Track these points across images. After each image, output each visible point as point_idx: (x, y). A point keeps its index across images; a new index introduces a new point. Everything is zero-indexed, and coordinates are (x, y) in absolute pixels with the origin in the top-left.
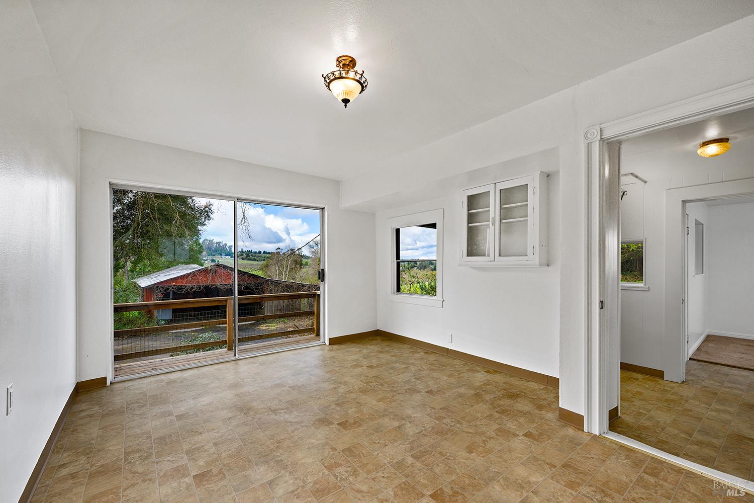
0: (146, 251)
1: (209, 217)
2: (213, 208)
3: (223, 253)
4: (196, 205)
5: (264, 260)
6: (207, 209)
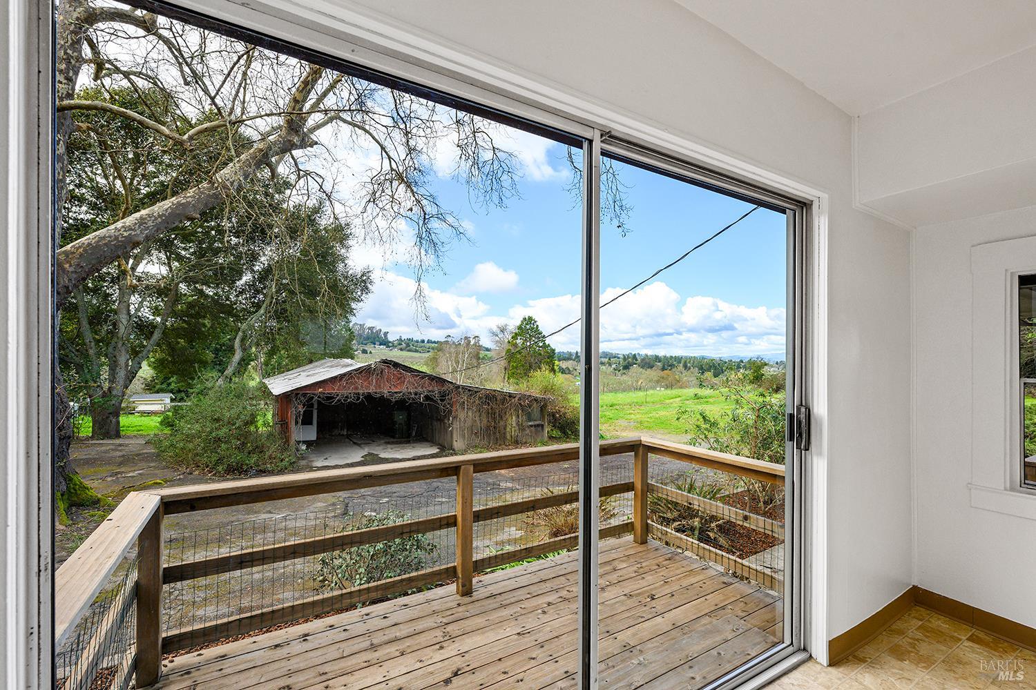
0: (282, 338)
1: (367, 289)
2: (373, 277)
3: (377, 341)
4: (350, 272)
5: (428, 352)
6: (365, 278)
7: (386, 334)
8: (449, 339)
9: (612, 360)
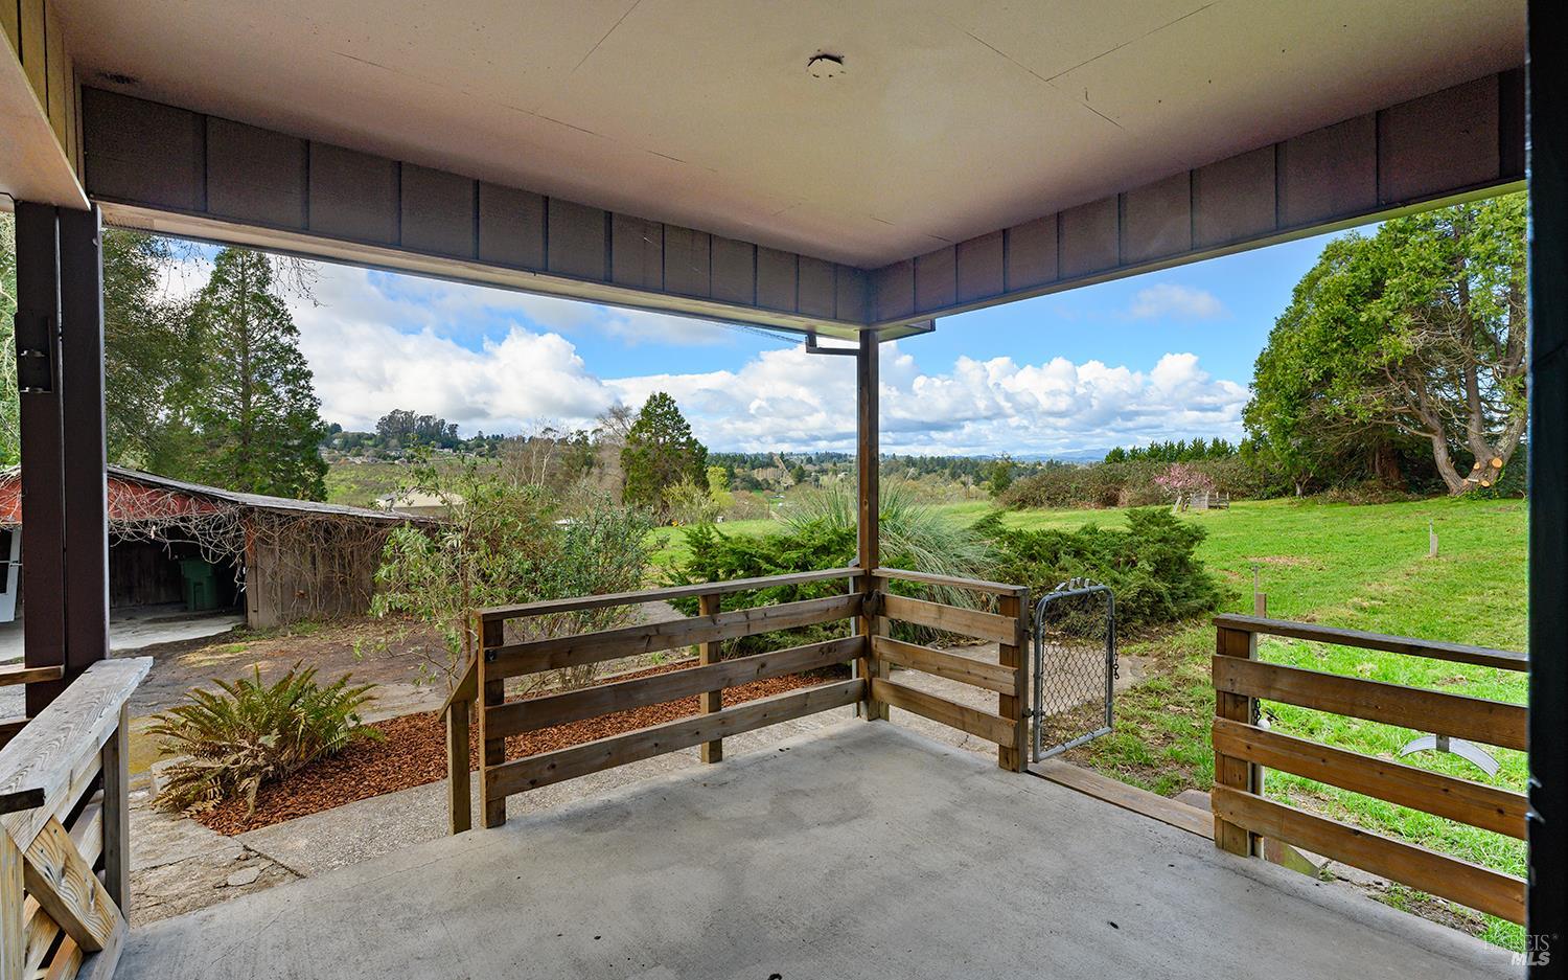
3: (437, 441)
7: (453, 428)
8: (550, 435)
9: (838, 465)
